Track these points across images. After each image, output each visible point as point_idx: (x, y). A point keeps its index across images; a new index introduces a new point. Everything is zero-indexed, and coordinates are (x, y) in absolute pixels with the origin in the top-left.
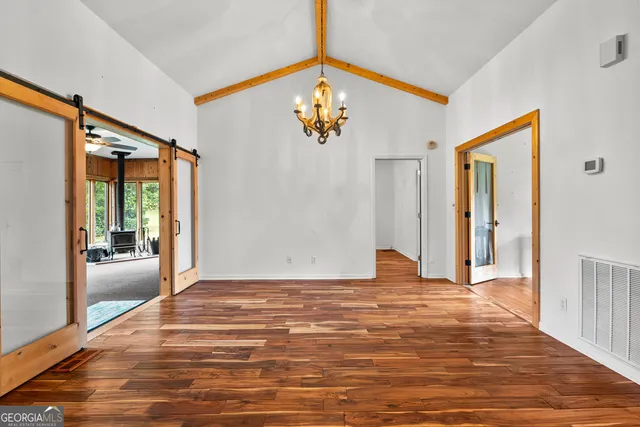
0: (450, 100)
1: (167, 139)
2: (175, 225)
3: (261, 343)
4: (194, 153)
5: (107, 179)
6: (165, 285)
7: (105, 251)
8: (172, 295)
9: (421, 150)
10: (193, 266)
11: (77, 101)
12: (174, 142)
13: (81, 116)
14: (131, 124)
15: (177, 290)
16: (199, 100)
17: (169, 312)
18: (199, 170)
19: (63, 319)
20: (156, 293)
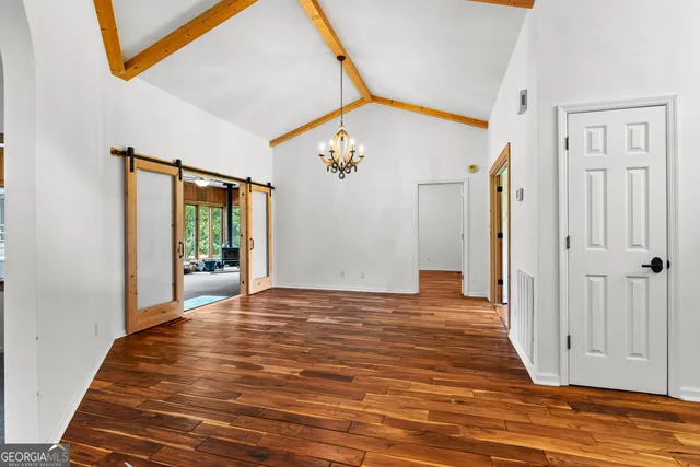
0: (489, 125)
1: (244, 178)
2: (250, 242)
3: (282, 324)
4: (269, 185)
5: (222, 205)
6: (243, 287)
7: (219, 264)
8: (248, 295)
9: (464, 175)
10: (268, 275)
11: (178, 163)
12: (249, 179)
13: (180, 172)
14: (214, 171)
15: (251, 292)
16: (274, 143)
17: (245, 304)
18: (272, 199)
19: (170, 298)
20: (238, 294)
